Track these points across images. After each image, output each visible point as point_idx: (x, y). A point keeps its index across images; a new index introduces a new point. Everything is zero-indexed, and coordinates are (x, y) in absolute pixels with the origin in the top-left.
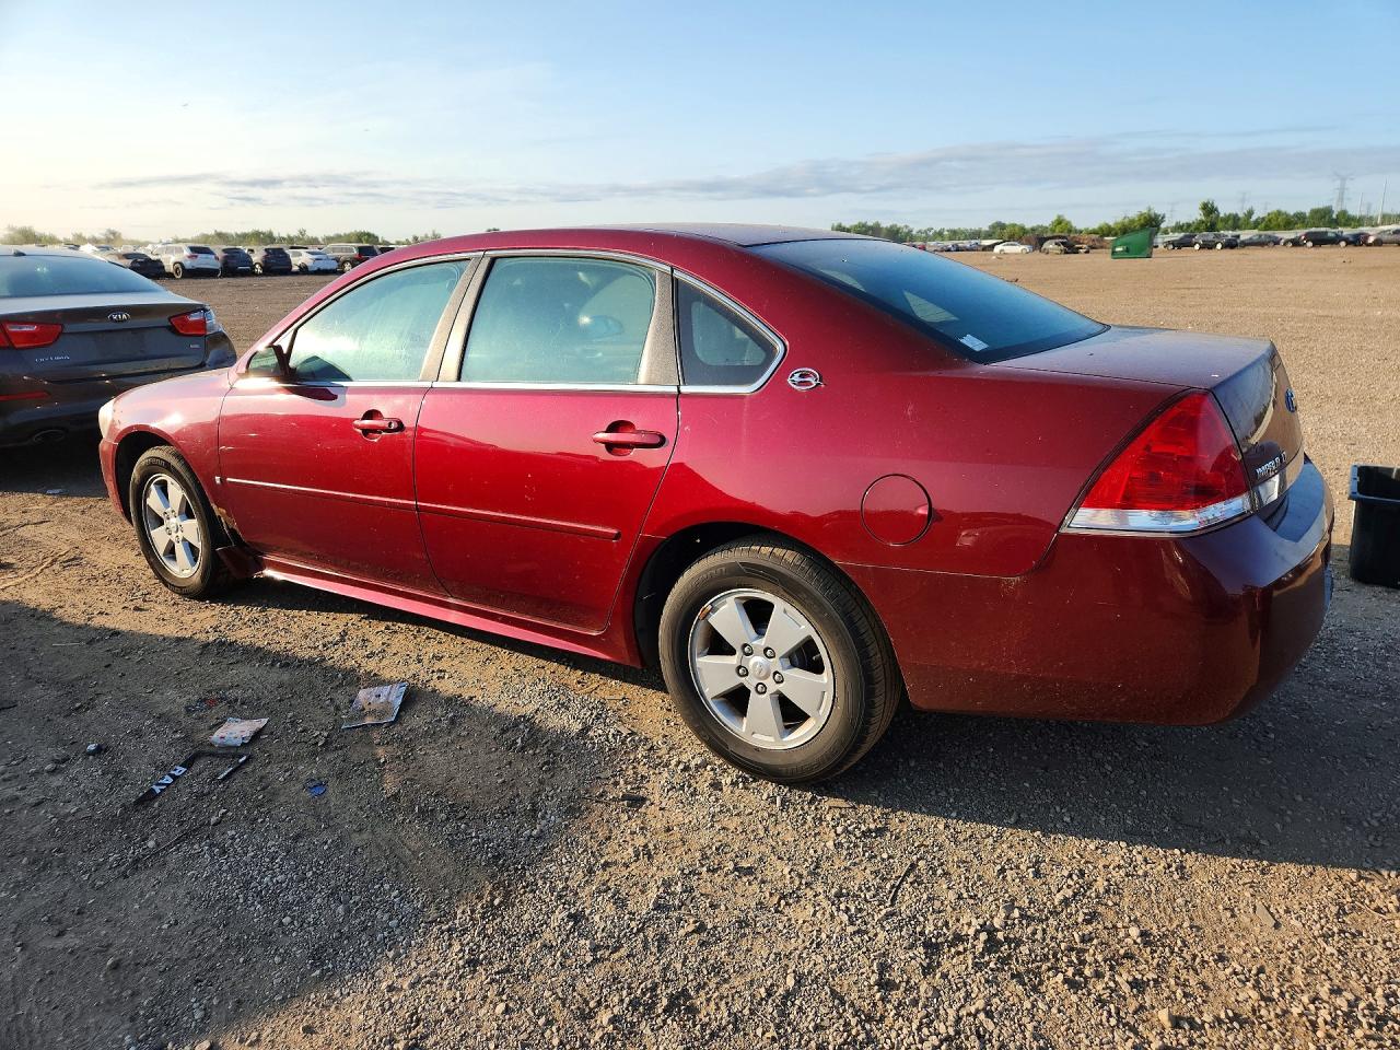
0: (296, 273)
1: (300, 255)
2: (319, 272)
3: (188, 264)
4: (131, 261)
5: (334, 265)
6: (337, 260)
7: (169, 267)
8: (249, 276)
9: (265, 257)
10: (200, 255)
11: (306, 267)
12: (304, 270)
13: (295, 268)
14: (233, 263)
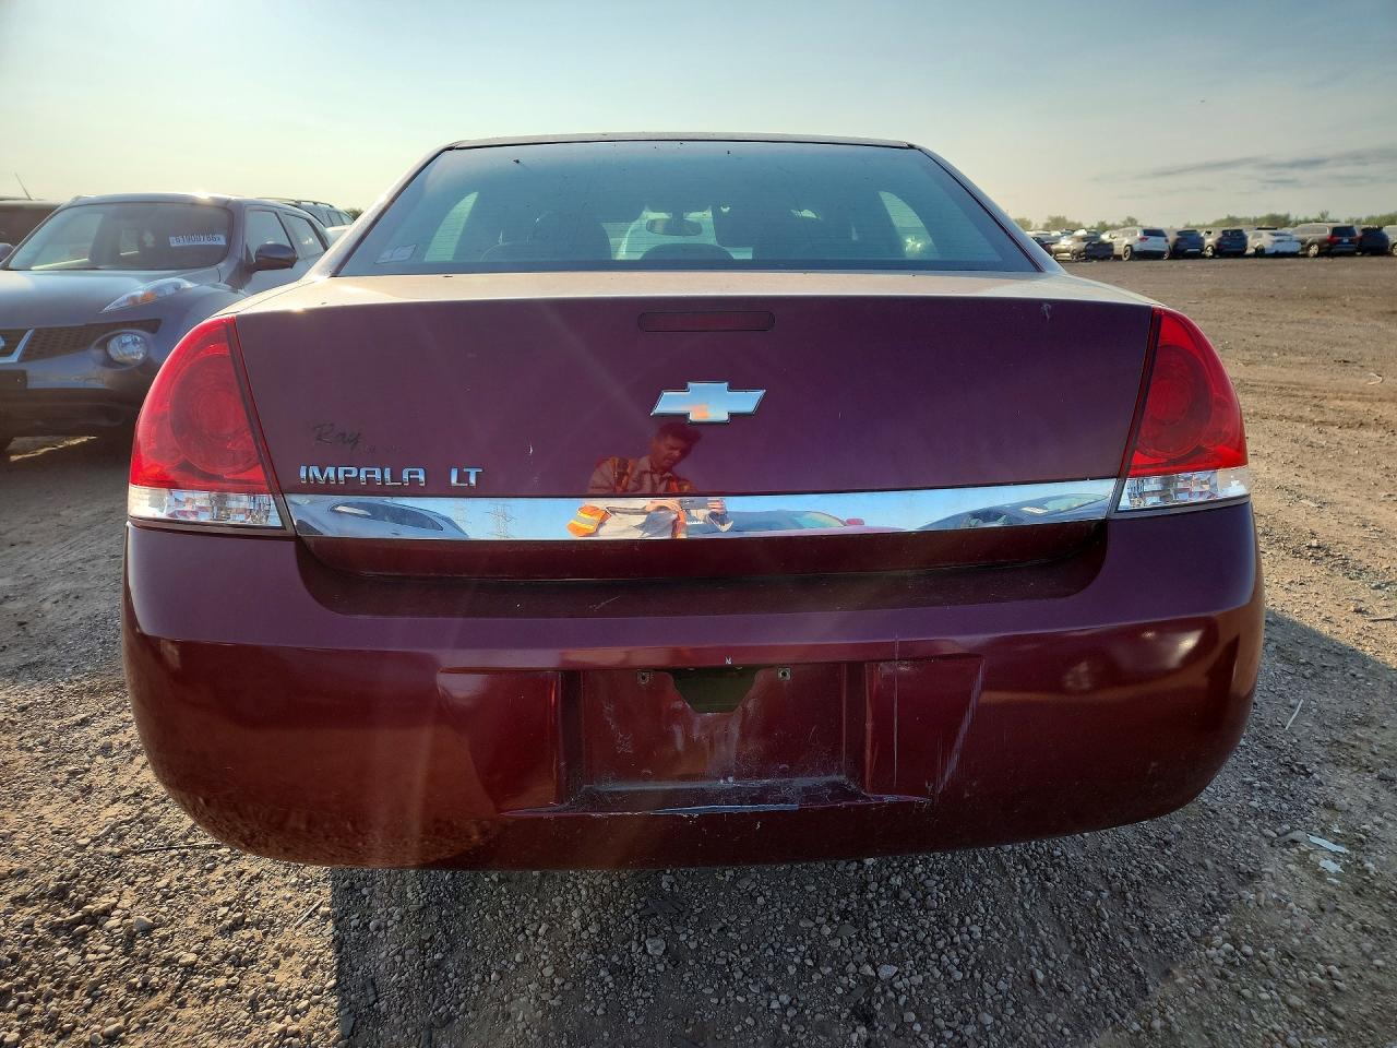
0: (1249, 256)
1: (1261, 236)
2: (1278, 255)
3: (1137, 248)
4: (1086, 243)
5: (1296, 247)
6: (1303, 242)
7: (1119, 249)
8: (1197, 258)
9: (1220, 239)
10: (1151, 238)
11: (1263, 250)
12: (1260, 253)
13: (1250, 251)
14: (1183, 245)
